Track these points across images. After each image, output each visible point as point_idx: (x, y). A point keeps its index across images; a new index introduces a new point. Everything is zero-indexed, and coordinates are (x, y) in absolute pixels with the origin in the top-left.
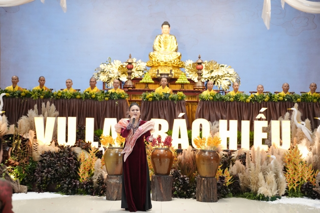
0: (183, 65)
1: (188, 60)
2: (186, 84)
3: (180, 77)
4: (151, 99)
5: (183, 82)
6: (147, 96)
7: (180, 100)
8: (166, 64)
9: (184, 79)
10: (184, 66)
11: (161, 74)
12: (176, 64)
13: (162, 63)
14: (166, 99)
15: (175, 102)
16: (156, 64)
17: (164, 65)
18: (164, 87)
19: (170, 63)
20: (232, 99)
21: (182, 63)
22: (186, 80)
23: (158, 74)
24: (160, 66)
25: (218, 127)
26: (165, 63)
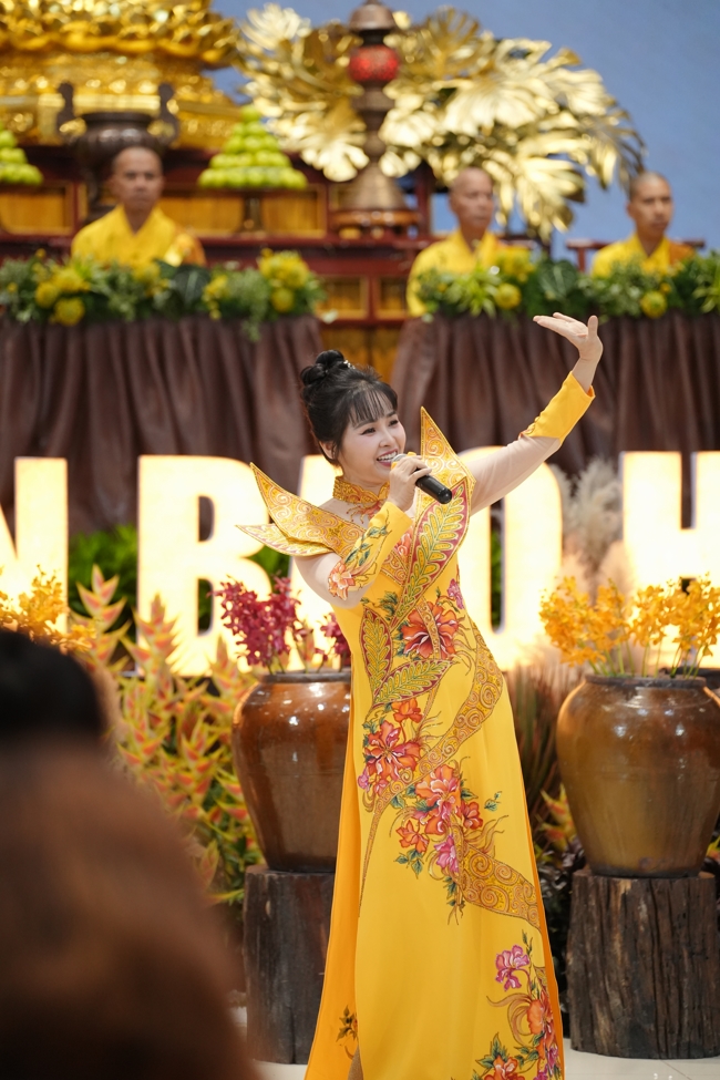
0: (229, 49)
1: (261, 9)
2: (282, 192)
3: (235, 142)
4: (72, 310)
5: (256, 177)
6: (46, 290)
7: (288, 316)
8: (110, 41)
9: (263, 157)
10: (241, 59)
11: (95, 120)
12: (187, 40)
13: (80, 26)
14: (182, 305)
15: (253, 331)
16: (29, 35)
17: (94, 43)
18: (137, 218)
19: (140, 29)
20: (655, 301)
21: (226, 30)
22: (280, 159)
23: (67, 113)
24: (59, 48)
25: (614, 505)
26: (107, 29)
